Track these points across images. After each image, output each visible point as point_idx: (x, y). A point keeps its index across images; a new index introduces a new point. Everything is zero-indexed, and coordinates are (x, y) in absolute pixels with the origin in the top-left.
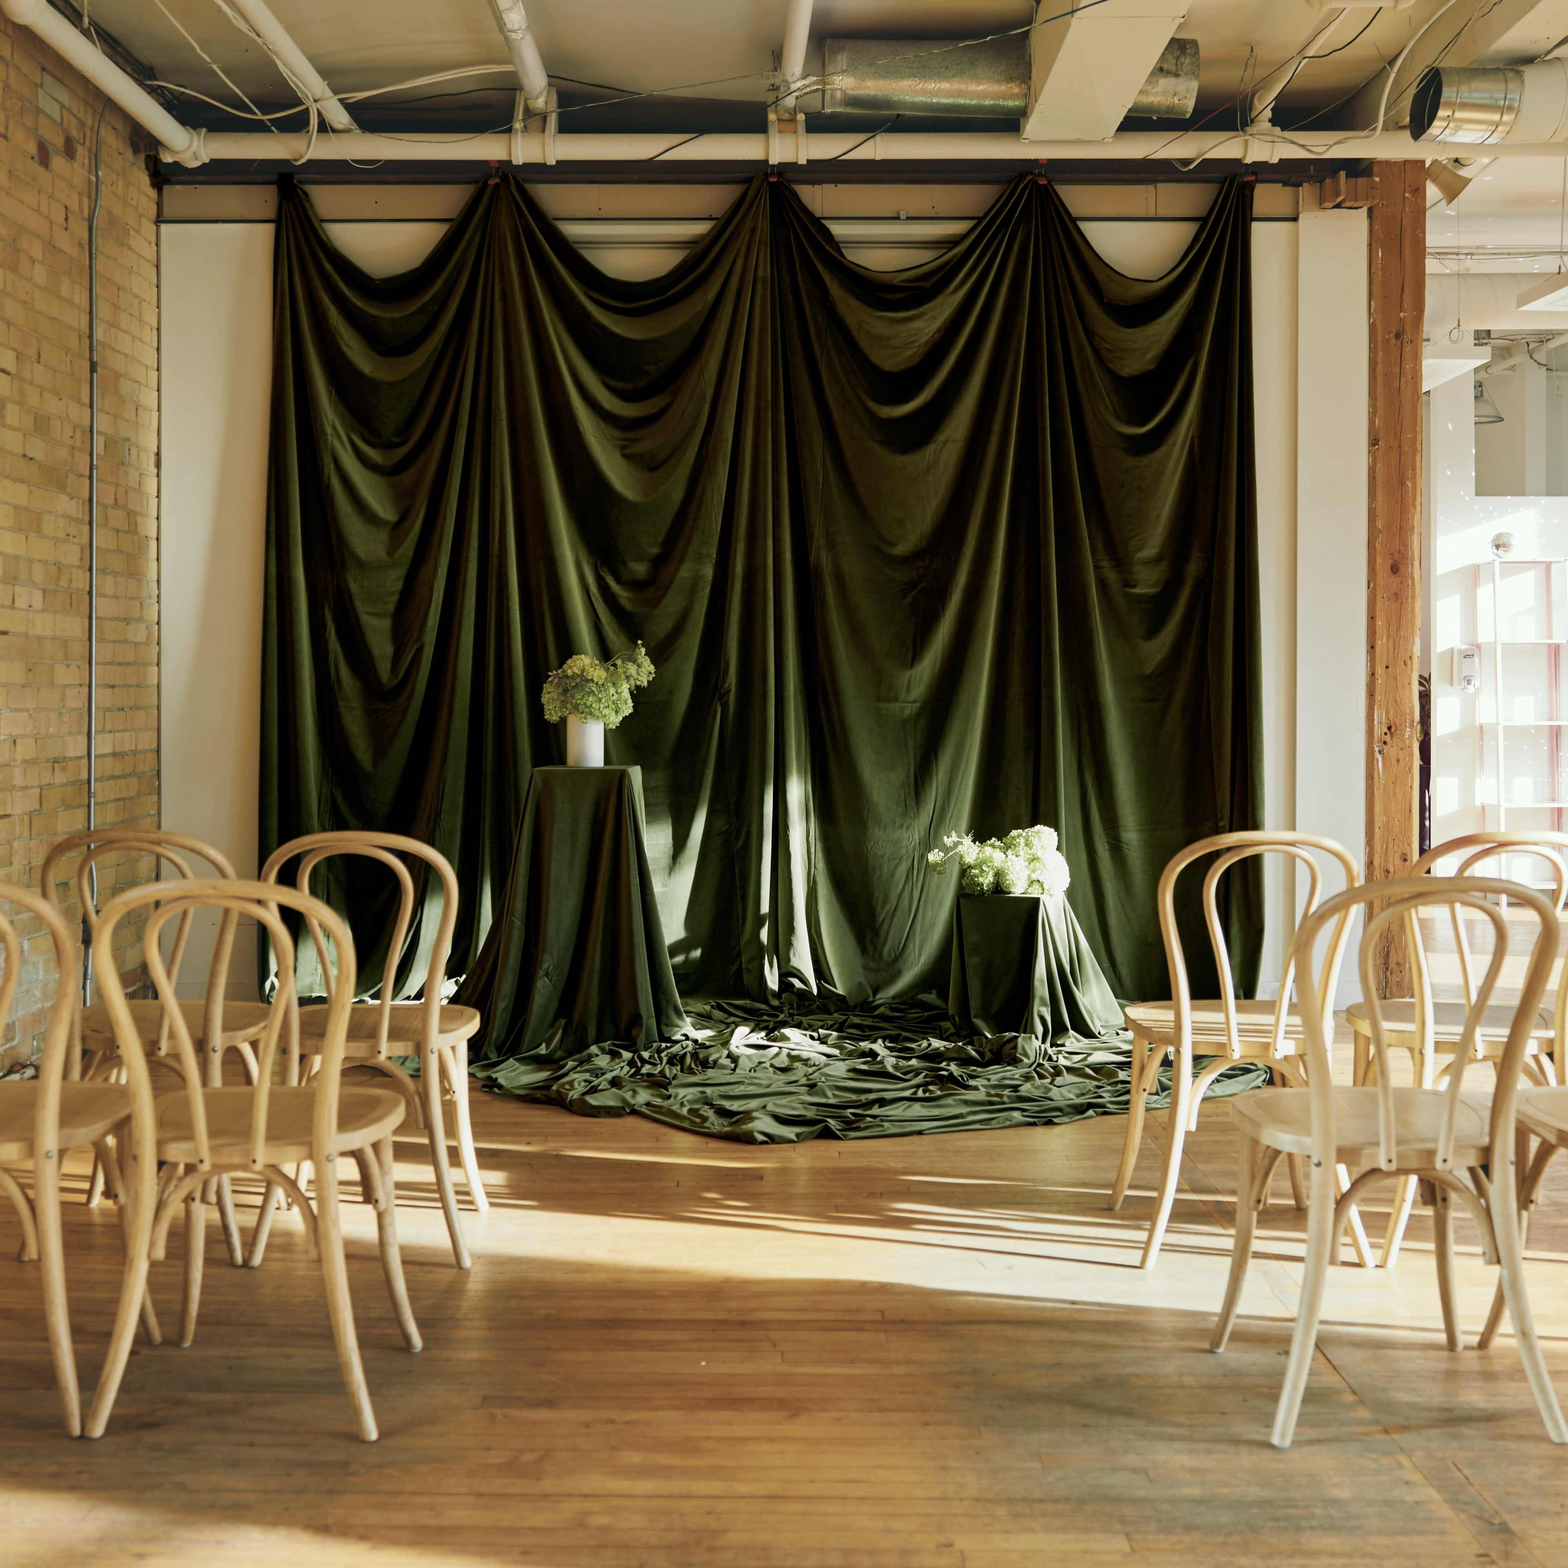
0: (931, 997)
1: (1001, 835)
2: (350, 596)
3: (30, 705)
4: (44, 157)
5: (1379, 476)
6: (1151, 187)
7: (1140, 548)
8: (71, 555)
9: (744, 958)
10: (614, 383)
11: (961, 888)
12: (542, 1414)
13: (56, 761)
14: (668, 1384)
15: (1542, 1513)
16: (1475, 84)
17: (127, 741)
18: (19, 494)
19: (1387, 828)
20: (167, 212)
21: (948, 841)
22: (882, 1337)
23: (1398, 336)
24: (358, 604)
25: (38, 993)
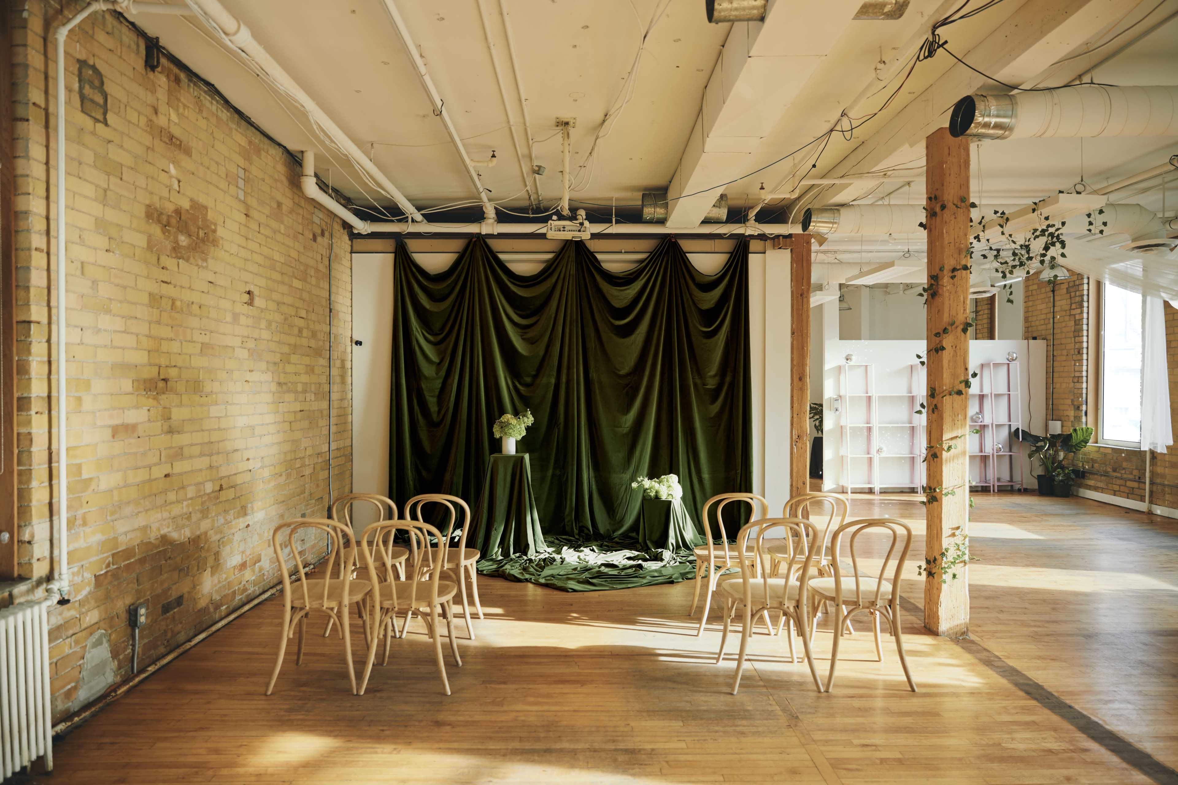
0: (634, 535)
1: (658, 477)
2: (422, 389)
3: (311, 435)
4: (315, 239)
5: (795, 346)
6: (713, 241)
7: (709, 372)
8: (324, 379)
9: (566, 521)
10: (519, 312)
11: (644, 497)
12: (502, 686)
13: (319, 454)
14: (541, 676)
15: (810, 713)
16: (823, 215)
17: (341, 444)
18: (307, 360)
19: (798, 472)
20: (355, 249)
21: (639, 479)
22: (611, 660)
23: (801, 295)
24: (426, 393)
25: (313, 538)
